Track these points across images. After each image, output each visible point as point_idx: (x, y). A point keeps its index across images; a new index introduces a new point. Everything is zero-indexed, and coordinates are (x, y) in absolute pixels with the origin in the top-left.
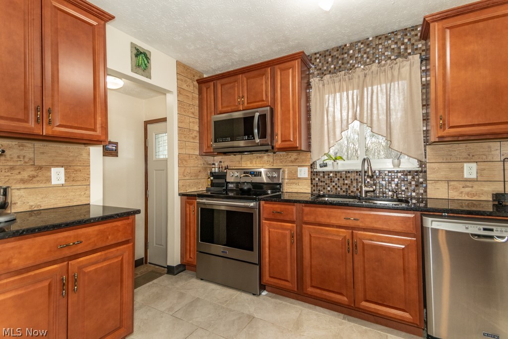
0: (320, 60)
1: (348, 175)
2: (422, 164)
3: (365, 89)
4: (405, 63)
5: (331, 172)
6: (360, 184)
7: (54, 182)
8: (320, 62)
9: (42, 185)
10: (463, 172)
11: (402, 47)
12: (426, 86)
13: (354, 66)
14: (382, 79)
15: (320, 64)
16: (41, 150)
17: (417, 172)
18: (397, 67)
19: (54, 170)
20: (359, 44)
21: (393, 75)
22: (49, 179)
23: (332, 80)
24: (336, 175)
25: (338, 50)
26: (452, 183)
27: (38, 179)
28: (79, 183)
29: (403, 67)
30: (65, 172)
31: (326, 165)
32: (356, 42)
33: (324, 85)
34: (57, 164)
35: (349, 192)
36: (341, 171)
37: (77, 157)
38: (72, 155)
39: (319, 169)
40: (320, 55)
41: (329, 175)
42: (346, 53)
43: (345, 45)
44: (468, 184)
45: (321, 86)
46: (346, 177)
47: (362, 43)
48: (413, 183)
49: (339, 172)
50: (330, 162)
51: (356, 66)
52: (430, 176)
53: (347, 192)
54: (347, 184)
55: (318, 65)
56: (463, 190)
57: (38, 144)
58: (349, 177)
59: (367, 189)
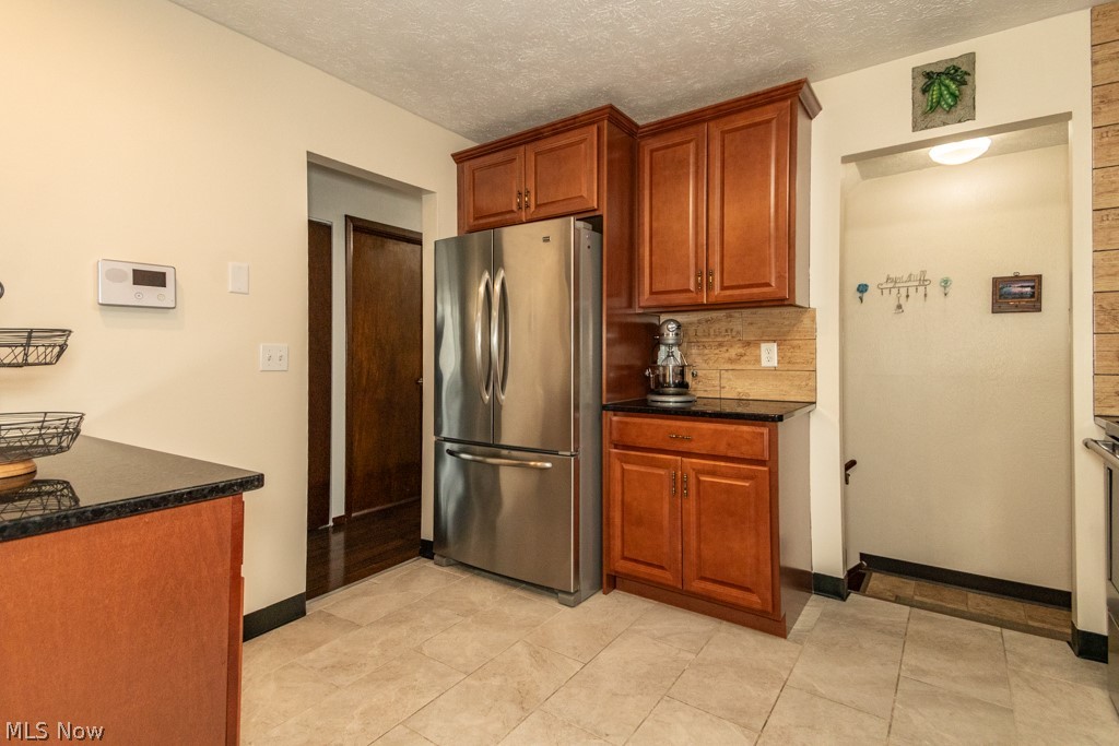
7: (765, 363)
9: (749, 367)
16: (749, 320)
19: (764, 347)
22: (758, 360)
27: (746, 358)
28: (797, 367)
30: (779, 349)
34: (767, 338)
37: (794, 325)
38: (787, 323)
57: (746, 312)
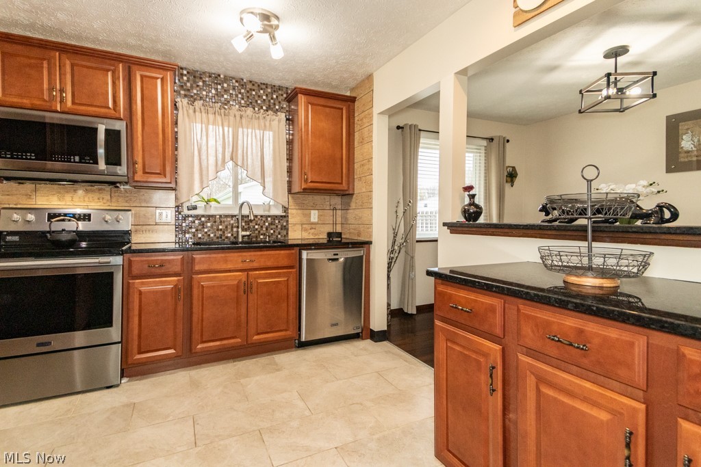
0: (188, 78)
1: (222, 220)
2: (286, 209)
3: (240, 130)
4: (274, 117)
5: (203, 216)
6: (235, 230)
8: (188, 81)
10: (310, 217)
11: (272, 101)
12: (290, 143)
13: (229, 102)
14: (256, 126)
15: (188, 84)
17: (282, 216)
18: (268, 118)
20: (234, 81)
21: (265, 126)
23: (205, 109)
24: (209, 219)
25: (210, 77)
26: (304, 226)
29: (273, 120)
31: (195, 208)
32: (230, 77)
33: (195, 112)
35: (223, 238)
36: (216, 216)
39: (186, 212)
40: (188, 73)
41: (200, 219)
42: (220, 84)
43: (219, 75)
44: (313, 226)
45: (191, 111)
46: (221, 222)
47: (237, 81)
48: (279, 226)
49: (212, 216)
50: (201, 205)
51: (231, 103)
52: (291, 220)
53: (221, 238)
54: (221, 230)
55: (185, 84)
56: (310, 231)
58: (224, 222)
59: (244, 233)
